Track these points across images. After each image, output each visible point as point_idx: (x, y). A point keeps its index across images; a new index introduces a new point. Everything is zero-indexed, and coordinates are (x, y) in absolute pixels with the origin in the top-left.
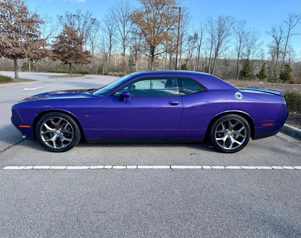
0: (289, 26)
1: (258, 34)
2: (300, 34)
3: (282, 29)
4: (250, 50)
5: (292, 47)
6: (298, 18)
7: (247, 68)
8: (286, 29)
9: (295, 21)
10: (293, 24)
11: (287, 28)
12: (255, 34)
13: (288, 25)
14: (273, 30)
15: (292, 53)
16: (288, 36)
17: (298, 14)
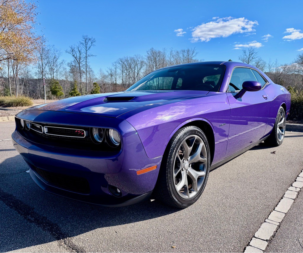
0: (85, 48)
1: (58, 52)
2: (95, 56)
3: (79, 49)
4: (54, 68)
5: (90, 67)
6: (91, 41)
7: (58, 87)
8: (83, 51)
9: (89, 43)
10: (88, 46)
11: (84, 49)
12: (55, 52)
13: (84, 46)
14: (72, 50)
15: (91, 73)
16: (86, 57)
17: (91, 38)
